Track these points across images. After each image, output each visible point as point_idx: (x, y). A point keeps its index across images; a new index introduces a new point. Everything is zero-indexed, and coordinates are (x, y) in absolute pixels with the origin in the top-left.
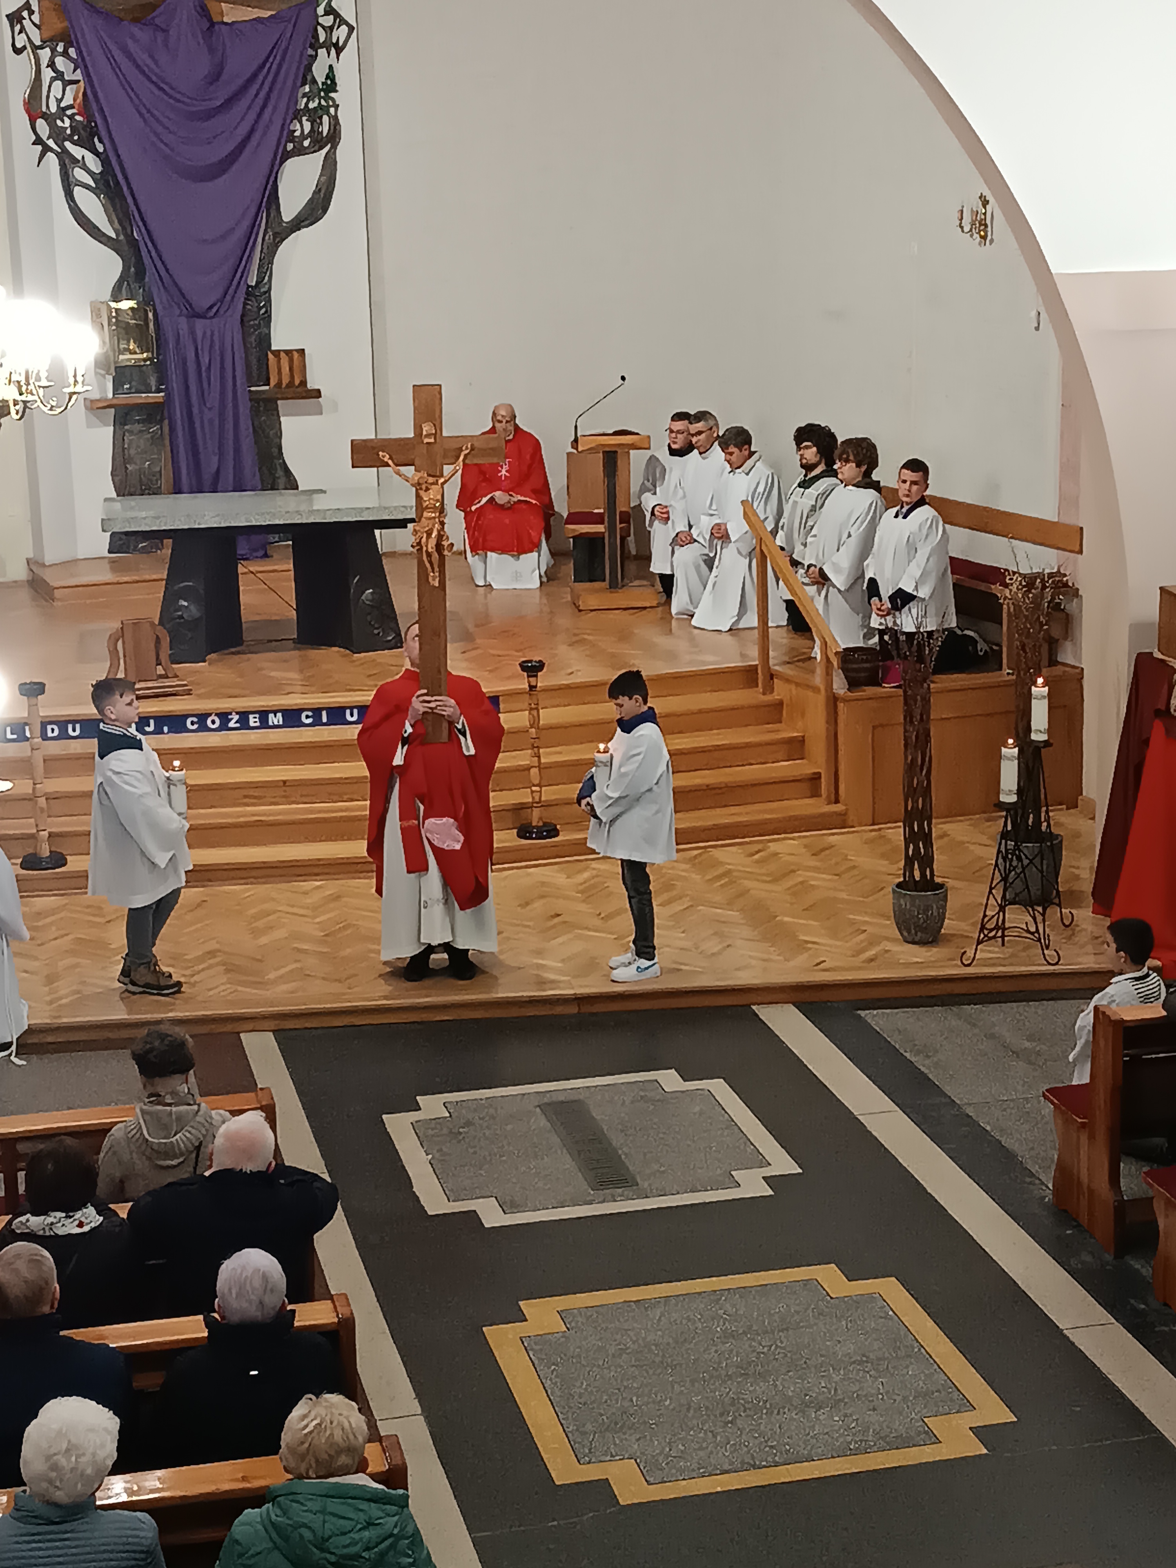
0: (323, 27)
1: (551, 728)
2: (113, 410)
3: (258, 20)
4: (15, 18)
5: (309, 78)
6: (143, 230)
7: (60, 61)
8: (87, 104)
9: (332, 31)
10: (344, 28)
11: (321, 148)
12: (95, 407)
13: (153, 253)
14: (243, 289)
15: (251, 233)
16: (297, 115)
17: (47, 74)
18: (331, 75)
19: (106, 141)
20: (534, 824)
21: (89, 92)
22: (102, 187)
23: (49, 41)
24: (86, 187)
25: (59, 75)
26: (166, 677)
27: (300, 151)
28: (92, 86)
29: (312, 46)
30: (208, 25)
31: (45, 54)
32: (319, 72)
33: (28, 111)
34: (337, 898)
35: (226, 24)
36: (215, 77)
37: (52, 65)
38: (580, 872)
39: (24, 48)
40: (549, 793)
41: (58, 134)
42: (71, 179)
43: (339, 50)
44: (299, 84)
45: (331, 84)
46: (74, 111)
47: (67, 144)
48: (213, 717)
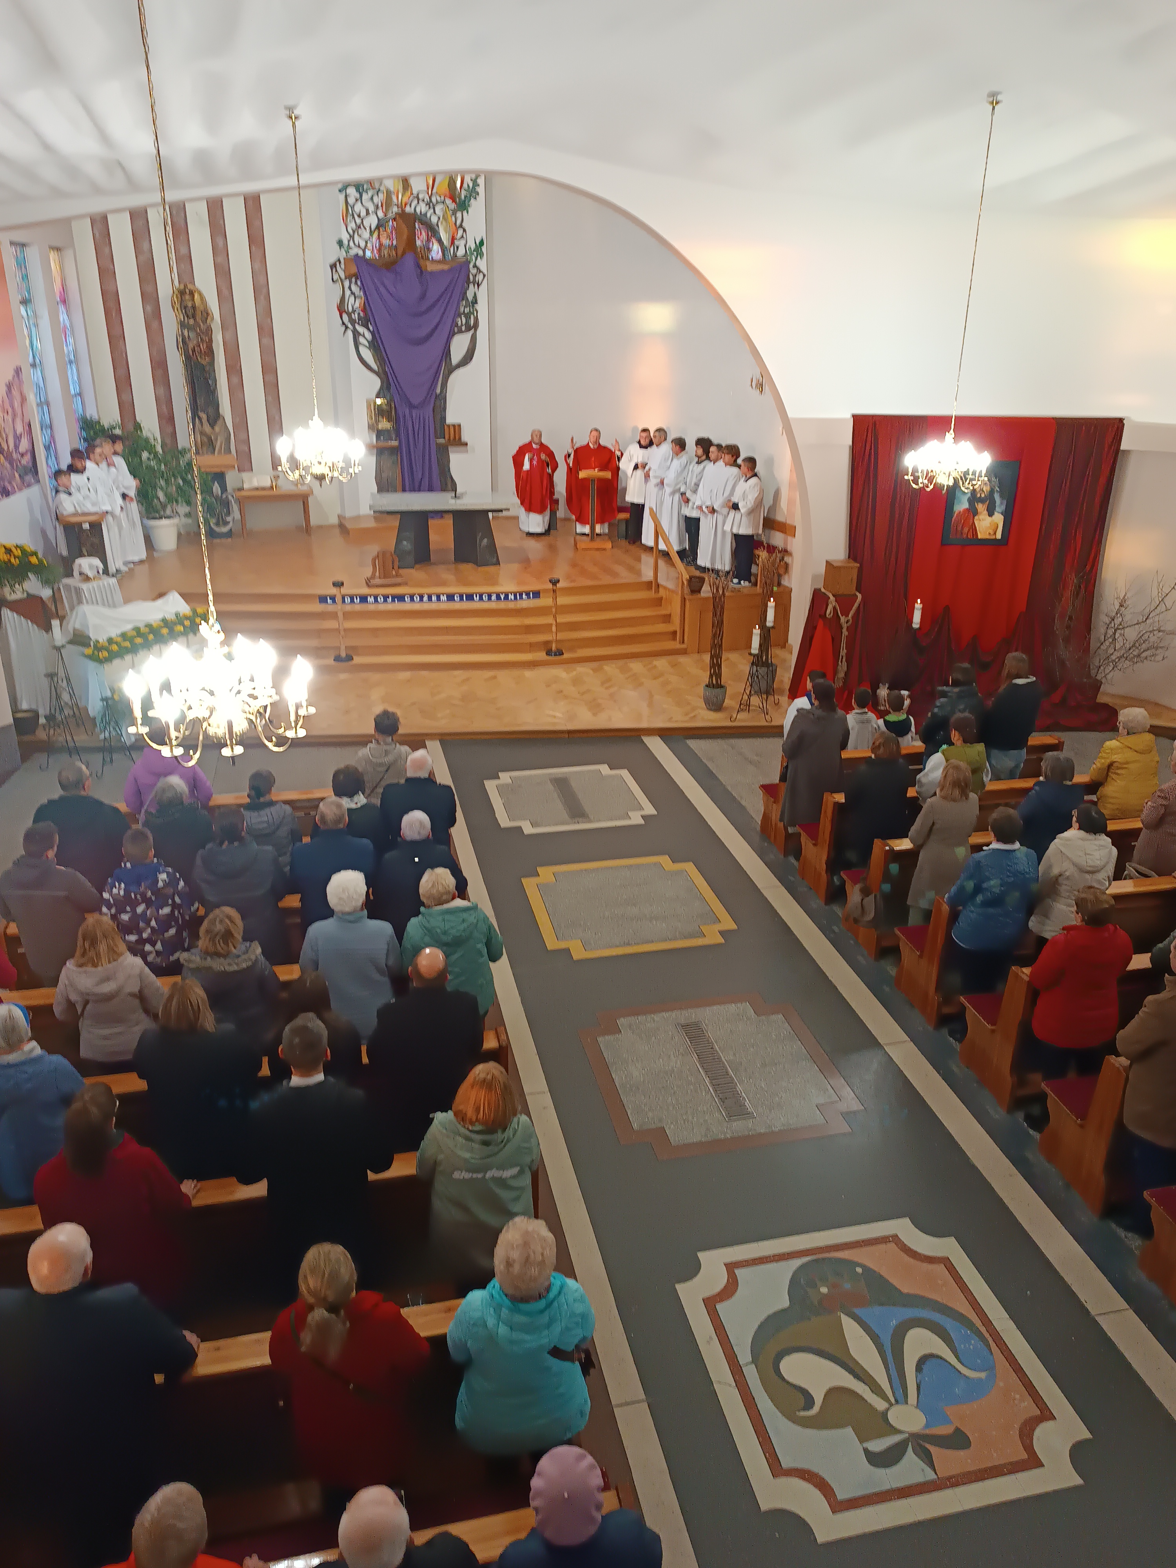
0: (472, 275)
1: (562, 606)
2: (376, 449)
3: (443, 271)
4: (333, 266)
5: (465, 298)
7: (354, 287)
8: (365, 307)
9: (476, 276)
10: (481, 274)
11: (470, 330)
13: (394, 378)
14: (434, 395)
15: (437, 371)
16: (460, 315)
17: (348, 293)
18: (475, 297)
19: (374, 325)
20: (553, 649)
21: (367, 304)
22: (372, 346)
23: (349, 277)
24: (365, 346)
25: (353, 293)
26: (397, 576)
27: (460, 331)
28: (367, 299)
29: (467, 284)
30: (420, 273)
31: (347, 283)
32: (469, 295)
33: (338, 310)
34: (467, 680)
36: (423, 297)
37: (350, 288)
38: (575, 672)
39: (337, 281)
40: (561, 636)
41: (352, 322)
42: (359, 343)
43: (478, 286)
44: (461, 299)
45: (475, 301)
46: (360, 311)
47: (357, 326)
48: (417, 595)
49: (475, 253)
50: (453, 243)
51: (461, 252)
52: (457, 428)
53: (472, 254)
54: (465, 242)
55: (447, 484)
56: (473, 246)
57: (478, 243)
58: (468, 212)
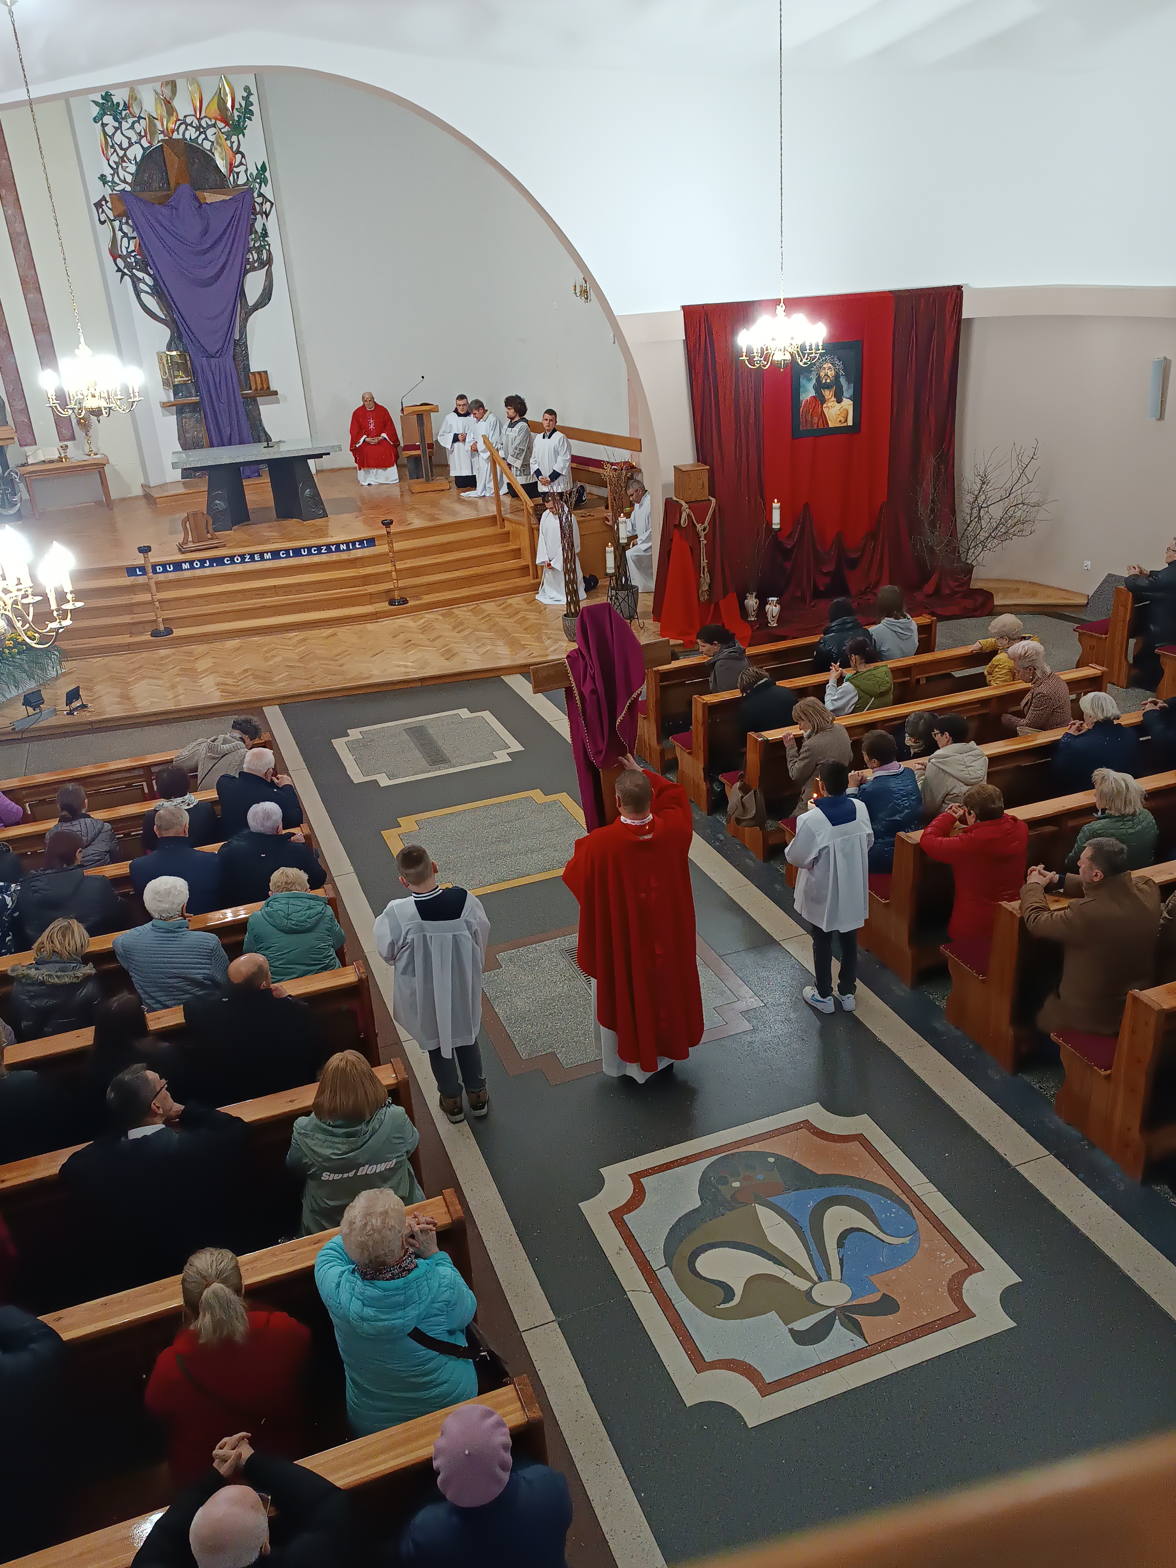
0: (257, 203)
1: (399, 551)
2: (175, 407)
3: (223, 201)
4: (98, 205)
5: (254, 231)
6: (177, 312)
7: (125, 228)
8: (142, 247)
9: (262, 206)
10: (268, 203)
11: (263, 266)
12: (165, 406)
13: (185, 326)
14: (232, 342)
15: (233, 314)
16: (250, 250)
17: (119, 234)
18: (264, 229)
19: (153, 267)
20: (396, 598)
21: (142, 245)
22: (155, 293)
23: (118, 216)
24: (147, 292)
25: (125, 235)
26: (213, 538)
27: (253, 268)
28: (143, 241)
29: (253, 213)
30: (198, 205)
31: (117, 224)
32: (258, 227)
33: (112, 254)
34: (305, 640)
35: (207, 203)
36: (205, 232)
37: (121, 229)
38: (421, 618)
39: (106, 221)
40: (402, 583)
41: (128, 266)
42: (139, 289)
43: (267, 215)
44: (249, 232)
45: (265, 233)
46: (136, 253)
47: (134, 271)
49: (258, 181)
50: (231, 171)
51: (242, 180)
52: (263, 375)
53: (255, 180)
54: (245, 167)
55: (259, 435)
56: (255, 172)
57: (259, 168)
58: (244, 135)
